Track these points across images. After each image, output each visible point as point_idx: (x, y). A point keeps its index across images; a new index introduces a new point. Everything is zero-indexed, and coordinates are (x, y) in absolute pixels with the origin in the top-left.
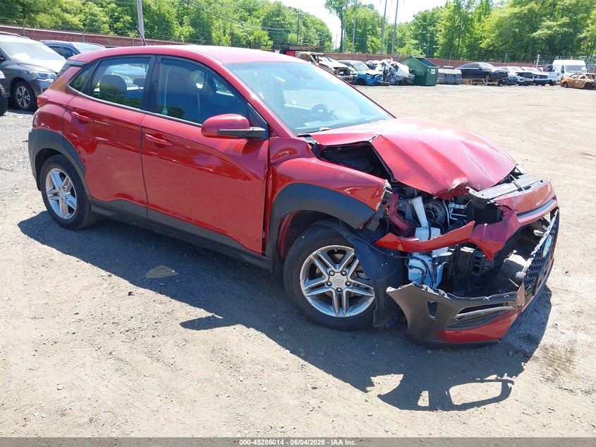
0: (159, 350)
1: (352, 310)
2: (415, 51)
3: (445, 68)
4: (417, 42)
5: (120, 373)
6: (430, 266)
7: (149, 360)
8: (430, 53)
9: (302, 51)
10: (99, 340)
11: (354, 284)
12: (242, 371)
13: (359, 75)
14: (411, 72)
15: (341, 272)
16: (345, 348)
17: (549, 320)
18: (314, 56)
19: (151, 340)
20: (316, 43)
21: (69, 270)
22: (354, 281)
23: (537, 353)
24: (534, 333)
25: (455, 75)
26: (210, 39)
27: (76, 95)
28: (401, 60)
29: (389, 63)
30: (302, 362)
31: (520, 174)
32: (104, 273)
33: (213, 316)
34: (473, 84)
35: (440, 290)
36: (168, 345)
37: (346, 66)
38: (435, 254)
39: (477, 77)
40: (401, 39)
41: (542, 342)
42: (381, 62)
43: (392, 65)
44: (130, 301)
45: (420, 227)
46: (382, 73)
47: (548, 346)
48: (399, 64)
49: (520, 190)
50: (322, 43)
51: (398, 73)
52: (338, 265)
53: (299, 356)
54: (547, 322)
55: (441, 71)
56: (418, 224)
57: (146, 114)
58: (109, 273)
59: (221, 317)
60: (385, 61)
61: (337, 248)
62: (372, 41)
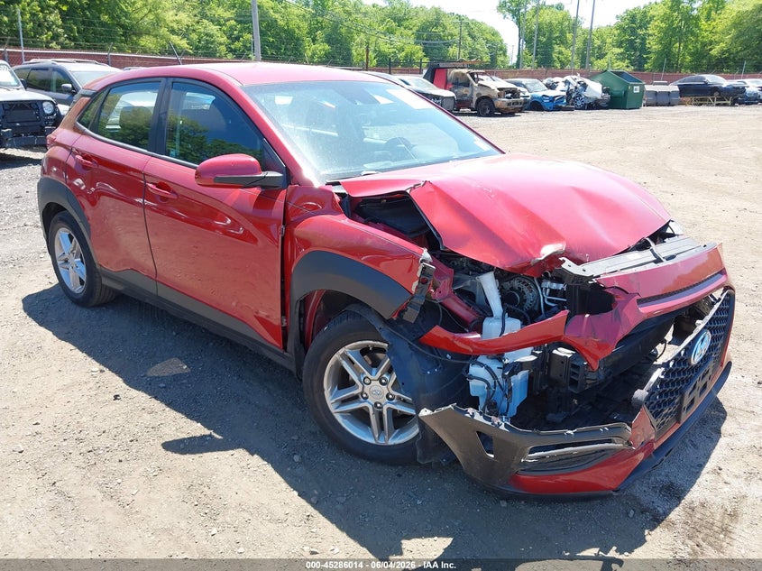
0: (119, 481)
1: (396, 436)
2: (619, 63)
3: (655, 84)
4: (622, 50)
5: (55, 513)
6: (500, 377)
7: (100, 496)
8: (639, 64)
9: (457, 68)
10: (48, 462)
11: (399, 398)
12: (220, 519)
13: (533, 98)
14: (604, 91)
15: (380, 380)
16: (380, 491)
17: (711, 460)
18: (472, 75)
19: (114, 466)
20: (487, 59)
21: (54, 362)
22: (396, 394)
23: (676, 514)
24: (679, 481)
25: (669, 93)
26: (349, 59)
27: (83, 133)
28: (592, 77)
29: (574, 80)
30: (311, 510)
31: (672, 235)
32: (96, 366)
33: (210, 435)
34: (695, 105)
35: (493, 417)
36: (135, 474)
37: (515, 86)
38: (510, 358)
39: (701, 95)
40: (600, 48)
41: (688, 497)
42: (564, 79)
43: (579, 83)
44: (113, 408)
45: (492, 316)
46: (564, 94)
47: (696, 504)
48: (587, 81)
49: (658, 260)
50: (493, 59)
51: (587, 94)
52: (374, 369)
53: (309, 502)
54: (705, 463)
55: (648, 88)
56: (486, 311)
57: (152, 156)
58: (102, 367)
59: (220, 437)
60: (568, 78)
61: (373, 346)
62: (560, 53)
